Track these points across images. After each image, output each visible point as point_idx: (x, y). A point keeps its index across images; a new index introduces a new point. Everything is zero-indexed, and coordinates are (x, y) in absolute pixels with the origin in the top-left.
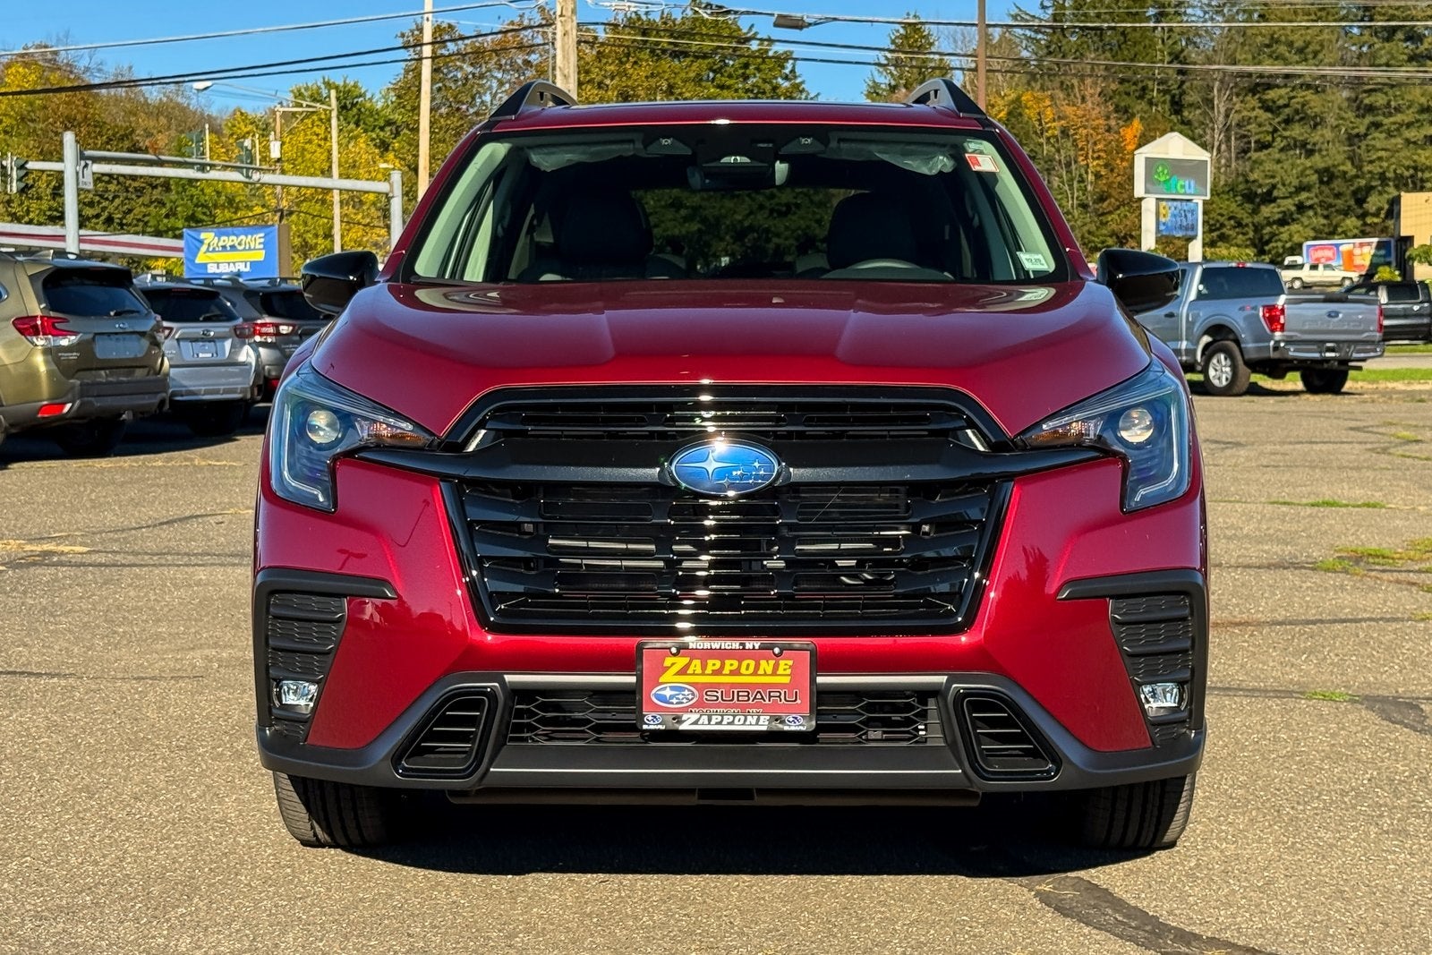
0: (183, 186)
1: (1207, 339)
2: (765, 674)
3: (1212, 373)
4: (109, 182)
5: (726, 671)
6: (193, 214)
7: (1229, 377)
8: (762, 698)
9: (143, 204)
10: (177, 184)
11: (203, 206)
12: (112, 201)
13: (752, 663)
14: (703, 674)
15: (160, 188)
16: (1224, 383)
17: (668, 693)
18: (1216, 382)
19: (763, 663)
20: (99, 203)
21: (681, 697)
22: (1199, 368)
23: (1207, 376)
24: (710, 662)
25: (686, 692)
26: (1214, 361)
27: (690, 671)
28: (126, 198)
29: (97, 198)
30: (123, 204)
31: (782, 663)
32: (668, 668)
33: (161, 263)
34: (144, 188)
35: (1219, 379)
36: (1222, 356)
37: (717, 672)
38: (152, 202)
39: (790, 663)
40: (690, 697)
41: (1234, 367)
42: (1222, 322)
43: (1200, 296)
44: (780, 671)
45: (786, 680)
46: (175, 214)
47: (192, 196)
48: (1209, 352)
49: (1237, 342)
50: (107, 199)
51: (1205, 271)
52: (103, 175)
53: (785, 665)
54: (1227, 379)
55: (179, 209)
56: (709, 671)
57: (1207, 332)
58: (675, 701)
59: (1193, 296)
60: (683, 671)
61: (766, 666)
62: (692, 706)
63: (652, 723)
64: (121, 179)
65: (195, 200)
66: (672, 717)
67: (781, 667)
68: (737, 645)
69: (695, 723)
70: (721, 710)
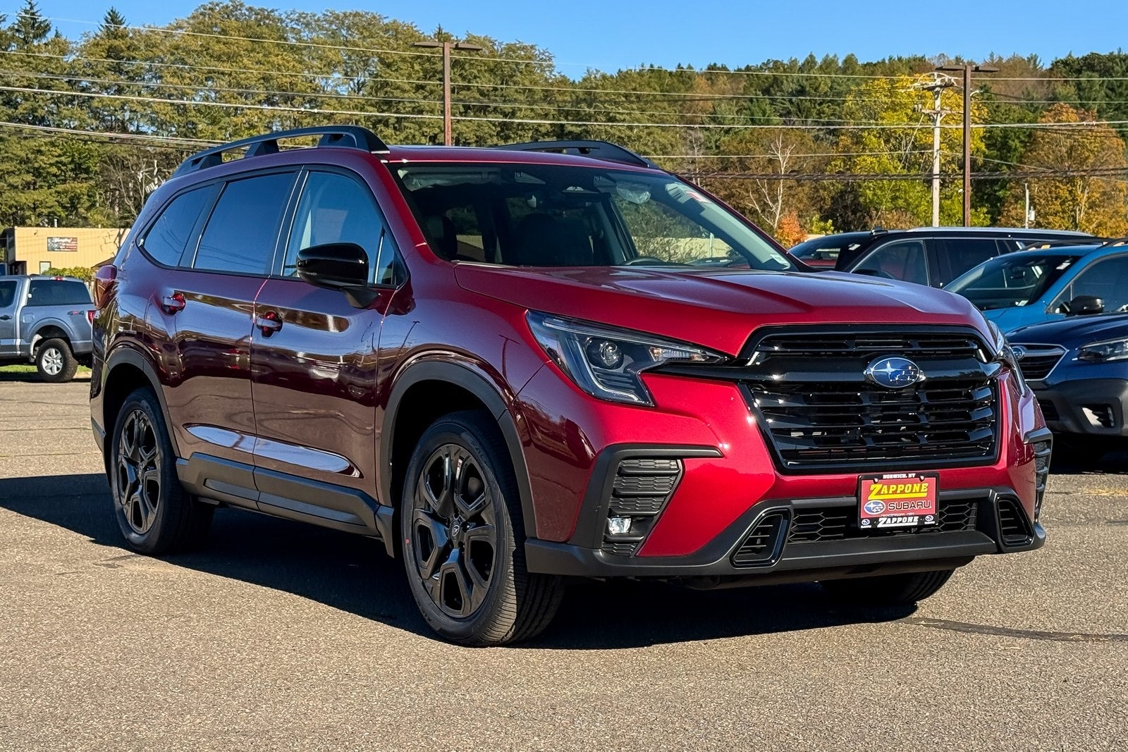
1: (38, 337)
2: (916, 492)
3: (44, 364)
5: (898, 492)
7: (61, 367)
8: (915, 506)
13: (910, 486)
14: (888, 494)
16: (56, 372)
17: (872, 506)
18: (48, 371)
19: (915, 485)
21: (878, 508)
22: (32, 360)
23: (40, 367)
24: (892, 486)
25: (880, 505)
26: (46, 354)
27: (882, 493)
31: (923, 485)
32: (873, 491)
35: (51, 369)
36: (53, 351)
37: (895, 492)
39: (927, 485)
40: (882, 508)
41: (64, 360)
42: (55, 324)
43: (30, 303)
44: (922, 490)
45: (925, 495)
48: (42, 346)
49: (67, 340)
51: (32, 282)
53: (925, 485)
54: (58, 369)
56: (891, 492)
57: (38, 332)
58: (875, 511)
59: (24, 302)
60: (879, 493)
61: (916, 487)
62: (882, 513)
63: (865, 525)
66: (874, 520)
67: (923, 487)
68: (904, 476)
69: (885, 523)
70: (897, 515)
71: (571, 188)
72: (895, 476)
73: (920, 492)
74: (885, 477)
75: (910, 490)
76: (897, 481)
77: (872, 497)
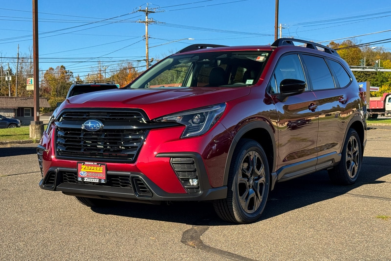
0: (380, 73)
2: (98, 170)
4: (362, 73)
5: (92, 169)
6: (382, 80)
8: (98, 175)
9: (370, 78)
10: (379, 73)
11: (385, 78)
12: (362, 77)
13: (96, 168)
14: (88, 169)
15: (374, 74)
17: (82, 173)
19: (98, 167)
20: (358, 78)
21: (84, 174)
24: (89, 167)
25: (85, 173)
27: (86, 169)
28: (366, 77)
29: (358, 77)
30: (364, 78)
31: (101, 168)
32: (82, 168)
33: (374, 93)
34: (370, 74)
37: (90, 169)
38: (372, 78)
39: (102, 168)
40: (86, 174)
45: (102, 172)
46: (378, 80)
47: (383, 76)
50: (361, 77)
52: (360, 71)
55: (379, 79)
56: (89, 169)
58: (84, 175)
60: (85, 169)
61: (98, 168)
62: (86, 176)
64: (364, 72)
65: (383, 77)
66: (83, 178)
67: (101, 169)
68: (93, 163)
69: (87, 180)
70: (91, 177)
71: (204, 60)
72: (89, 163)
73: (100, 170)
74: (86, 163)
75: (96, 169)
76: (91, 165)
77: (82, 170)
